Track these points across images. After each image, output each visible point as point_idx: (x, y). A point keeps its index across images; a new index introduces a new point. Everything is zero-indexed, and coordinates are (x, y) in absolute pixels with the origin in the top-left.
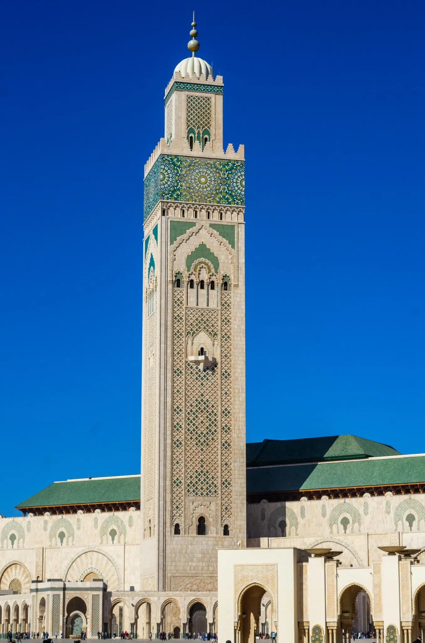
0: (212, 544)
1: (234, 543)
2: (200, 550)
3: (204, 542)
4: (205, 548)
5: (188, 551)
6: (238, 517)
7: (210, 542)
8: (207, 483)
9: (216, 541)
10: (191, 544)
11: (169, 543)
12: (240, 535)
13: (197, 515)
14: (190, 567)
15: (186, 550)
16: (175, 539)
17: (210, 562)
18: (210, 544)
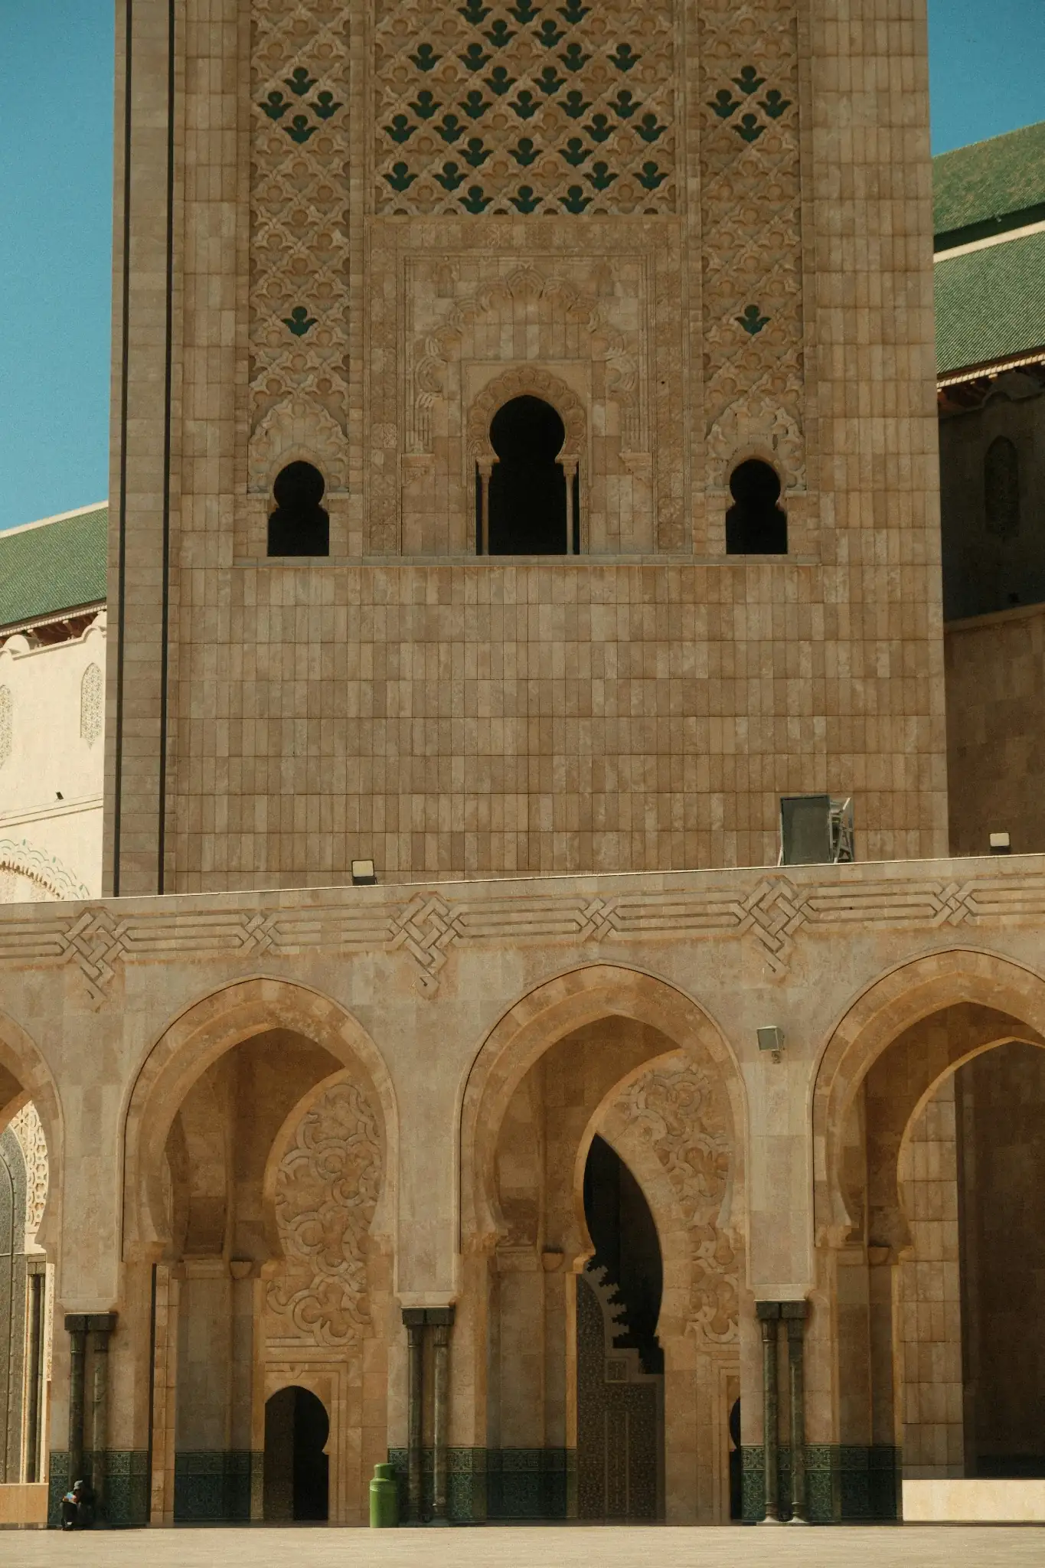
0: (624, 635)
1: (831, 613)
2: (510, 688)
3: (546, 619)
4: (558, 669)
5: (402, 694)
6: (864, 388)
7: (597, 611)
8: (575, 106)
9: (654, 602)
10: (427, 638)
11: (222, 634)
12: (886, 546)
13: (479, 378)
14: (419, 835)
15: (378, 686)
16: (275, 599)
17: (598, 791)
18: (598, 635)
